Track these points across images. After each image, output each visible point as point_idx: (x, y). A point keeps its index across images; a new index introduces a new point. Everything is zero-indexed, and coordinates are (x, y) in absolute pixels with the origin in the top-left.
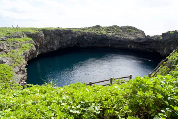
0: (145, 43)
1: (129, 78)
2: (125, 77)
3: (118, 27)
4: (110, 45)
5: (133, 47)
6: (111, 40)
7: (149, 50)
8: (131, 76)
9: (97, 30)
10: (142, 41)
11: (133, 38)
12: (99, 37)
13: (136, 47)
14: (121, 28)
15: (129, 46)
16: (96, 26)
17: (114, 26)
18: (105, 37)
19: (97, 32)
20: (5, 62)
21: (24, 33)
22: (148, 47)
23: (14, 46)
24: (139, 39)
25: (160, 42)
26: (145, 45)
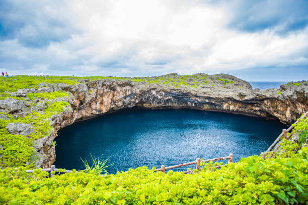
0: (253, 102)
3: (207, 76)
4: (193, 105)
5: (232, 107)
6: (196, 96)
7: (258, 113)
9: (172, 81)
10: (246, 98)
11: (231, 94)
12: (175, 91)
13: (236, 108)
14: (211, 77)
15: (225, 106)
16: (171, 74)
17: (200, 74)
18: (185, 92)
19: (173, 85)
20: (20, 132)
21: (55, 85)
22: (257, 109)
23: (39, 104)
24: (241, 95)
25: (278, 99)
26: (252, 104)
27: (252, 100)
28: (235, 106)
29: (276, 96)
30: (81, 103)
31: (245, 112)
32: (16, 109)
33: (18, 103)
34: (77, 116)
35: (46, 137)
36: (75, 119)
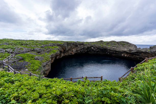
0: (136, 54)
1: (100, 78)
2: (96, 78)
6: (110, 50)
7: (139, 59)
8: (102, 77)
9: (100, 44)
10: (132, 52)
14: (118, 42)
15: (122, 55)
17: (113, 41)
20: (39, 59)
21: (55, 44)
22: (138, 57)
23: (47, 50)
24: (130, 50)
25: (148, 53)
26: (136, 55)
27: (136, 52)
28: (127, 55)
29: (148, 52)
30: (64, 51)
31: (132, 58)
32: (39, 51)
33: (40, 49)
35: (47, 62)
36: (62, 56)
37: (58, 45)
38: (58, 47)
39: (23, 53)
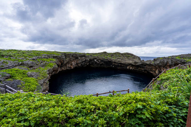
0: (141, 66)
1: (127, 91)
2: (124, 91)
3: (120, 53)
4: (113, 66)
5: (131, 68)
6: (115, 62)
7: (143, 71)
9: (104, 55)
10: (138, 64)
11: (131, 62)
12: (105, 60)
14: (122, 54)
15: (128, 68)
16: (104, 52)
17: (117, 53)
18: (110, 60)
19: (104, 57)
20: (33, 76)
21: (50, 55)
22: (143, 69)
23: (42, 64)
24: (135, 63)
25: (152, 65)
26: (141, 67)
27: (141, 65)
28: (133, 68)
29: (152, 64)
30: (62, 64)
31: (137, 71)
32: (31, 65)
33: (32, 63)
34: (59, 70)
35: (45, 79)
36: (58, 71)
37: (54, 57)
38: (54, 60)
39: (9, 68)
